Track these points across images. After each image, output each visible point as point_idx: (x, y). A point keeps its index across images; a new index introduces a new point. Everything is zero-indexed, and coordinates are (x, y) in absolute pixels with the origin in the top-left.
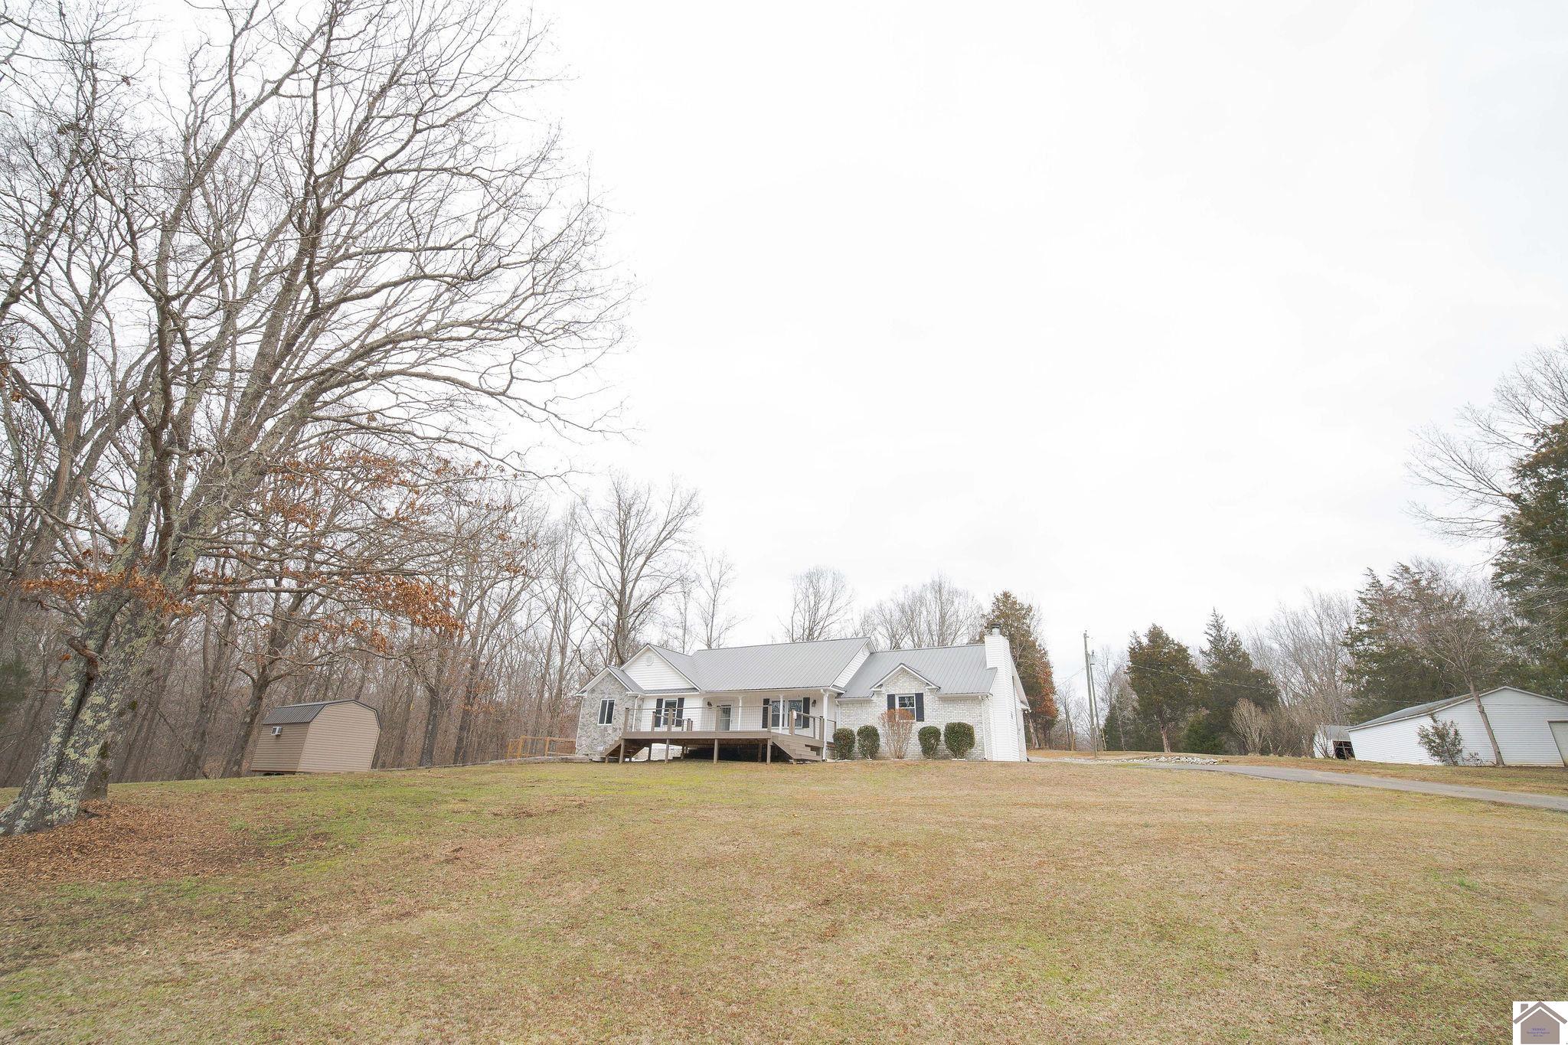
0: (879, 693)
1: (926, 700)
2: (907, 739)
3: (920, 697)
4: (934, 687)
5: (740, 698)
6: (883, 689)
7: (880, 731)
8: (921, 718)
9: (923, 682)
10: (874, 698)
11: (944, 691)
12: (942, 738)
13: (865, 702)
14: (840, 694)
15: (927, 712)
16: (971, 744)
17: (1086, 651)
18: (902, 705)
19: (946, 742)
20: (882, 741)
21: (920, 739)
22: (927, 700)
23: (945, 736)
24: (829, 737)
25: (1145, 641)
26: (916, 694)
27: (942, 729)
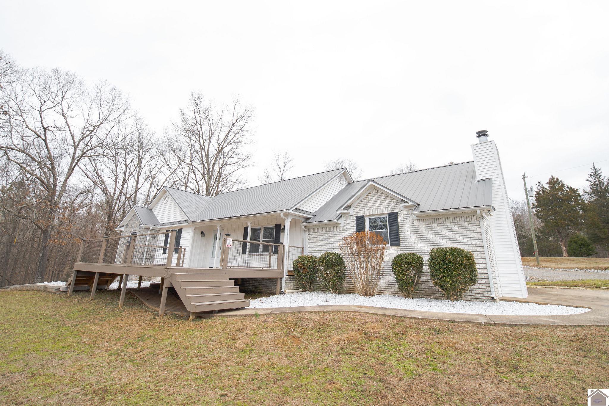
0: (347, 215)
1: (401, 220)
2: (377, 269)
3: (393, 217)
4: (410, 203)
5: (218, 227)
6: (351, 211)
7: (347, 259)
8: (395, 241)
9: (396, 199)
10: (342, 221)
11: (424, 207)
12: (426, 267)
13: (332, 225)
14: (308, 219)
15: (403, 235)
16: (473, 279)
17: (525, 188)
18: (372, 228)
19: (432, 275)
20: (348, 271)
21: (394, 270)
22: (403, 220)
23: (431, 267)
24: (289, 266)
25: (547, 186)
26: (389, 214)
27: (426, 256)
